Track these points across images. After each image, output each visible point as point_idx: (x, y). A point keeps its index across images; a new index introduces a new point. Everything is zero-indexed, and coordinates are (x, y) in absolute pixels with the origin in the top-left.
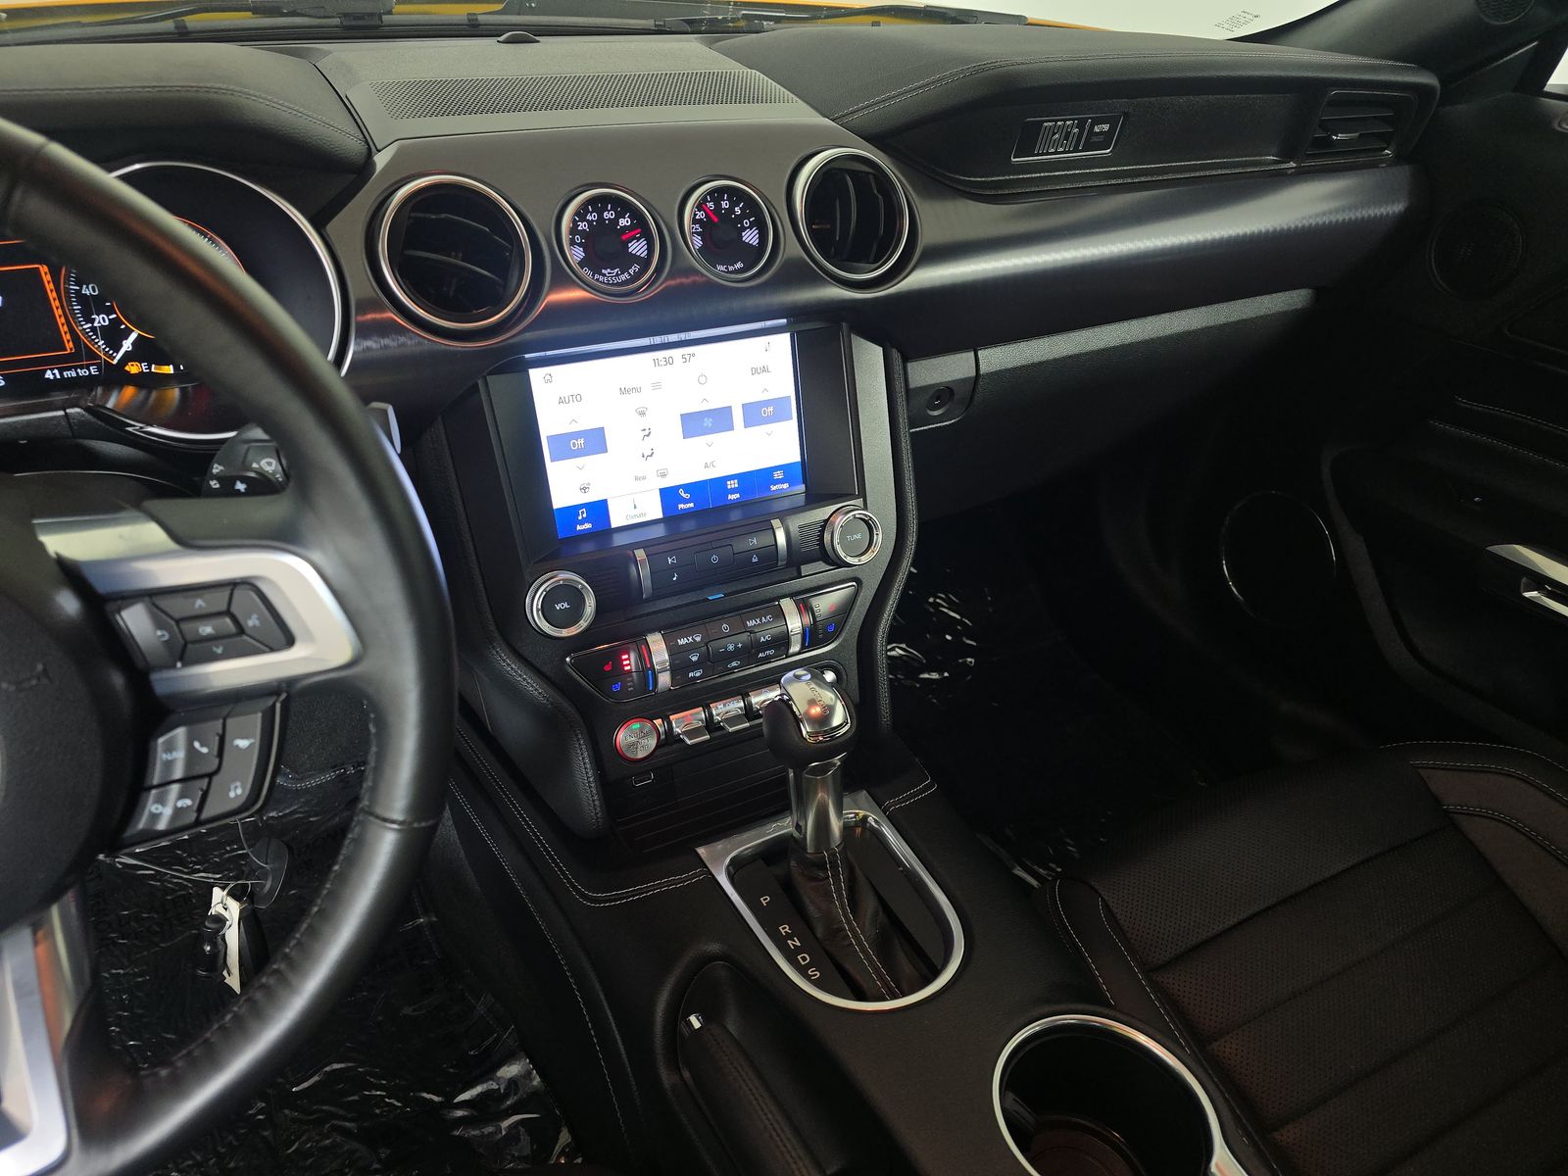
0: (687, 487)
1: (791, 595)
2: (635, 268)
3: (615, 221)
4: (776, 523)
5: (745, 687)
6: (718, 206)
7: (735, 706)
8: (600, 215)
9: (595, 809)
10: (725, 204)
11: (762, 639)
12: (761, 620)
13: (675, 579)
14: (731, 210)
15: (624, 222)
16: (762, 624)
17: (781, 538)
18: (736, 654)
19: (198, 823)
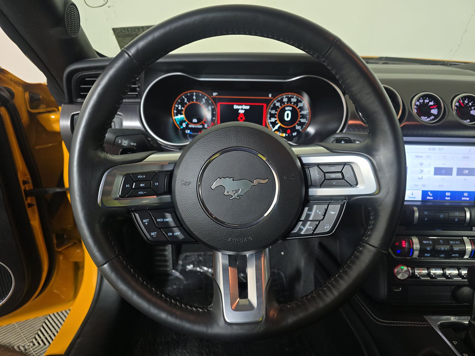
0: (432, 192)
1: (468, 237)
2: (432, 117)
3: (428, 103)
4: (466, 209)
5: (445, 266)
6: (464, 102)
7: (439, 272)
8: (424, 101)
9: (385, 291)
10: (466, 102)
11: (455, 249)
12: (455, 242)
13: (426, 220)
14: (468, 104)
15: (431, 103)
16: (455, 244)
17: (468, 215)
18: (444, 252)
19: (312, 234)
